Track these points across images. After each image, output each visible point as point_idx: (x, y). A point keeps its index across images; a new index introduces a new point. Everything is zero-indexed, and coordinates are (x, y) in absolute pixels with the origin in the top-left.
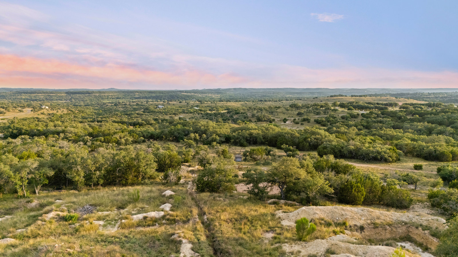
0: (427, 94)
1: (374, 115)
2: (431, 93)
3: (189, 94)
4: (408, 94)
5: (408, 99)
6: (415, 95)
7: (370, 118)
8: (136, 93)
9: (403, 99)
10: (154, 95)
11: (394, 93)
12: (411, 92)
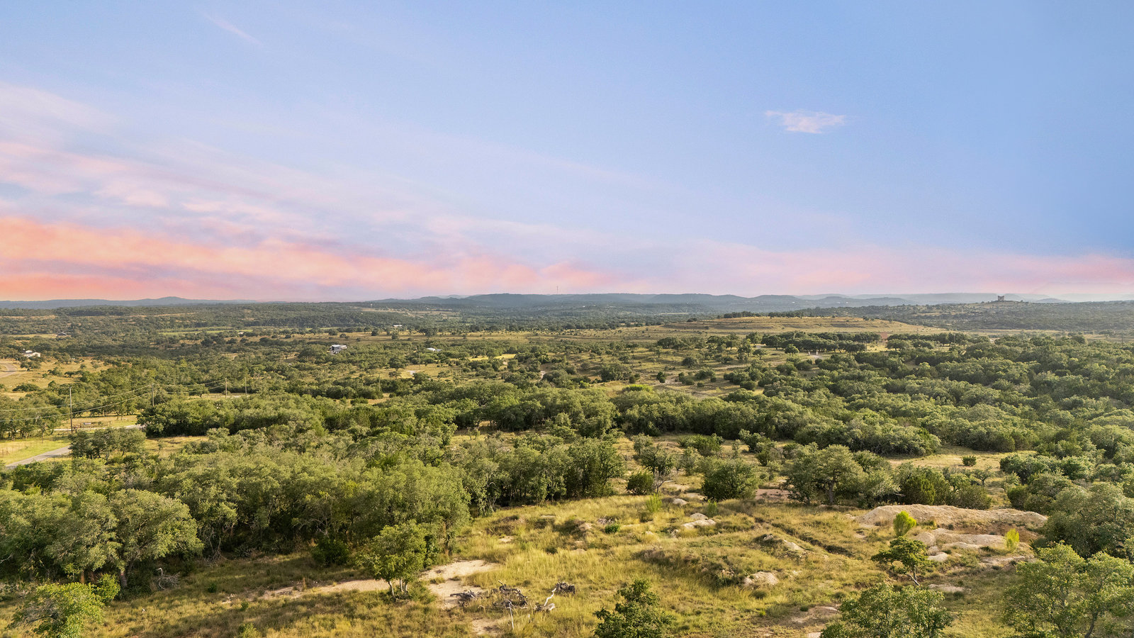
0: (924, 308)
1: (842, 363)
2: (933, 306)
3: (382, 311)
4: (886, 308)
5: (890, 320)
6: (900, 311)
7: (836, 369)
8: (246, 311)
9: (879, 321)
10: (292, 315)
11: (858, 306)
12: (891, 305)
